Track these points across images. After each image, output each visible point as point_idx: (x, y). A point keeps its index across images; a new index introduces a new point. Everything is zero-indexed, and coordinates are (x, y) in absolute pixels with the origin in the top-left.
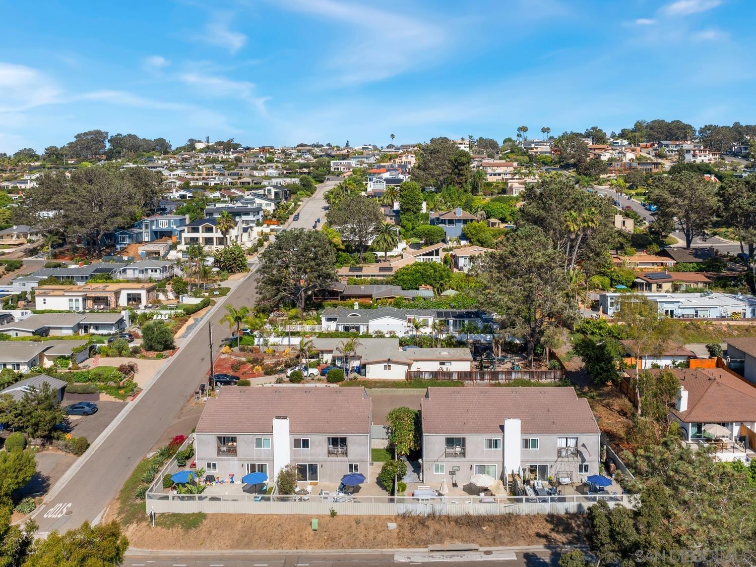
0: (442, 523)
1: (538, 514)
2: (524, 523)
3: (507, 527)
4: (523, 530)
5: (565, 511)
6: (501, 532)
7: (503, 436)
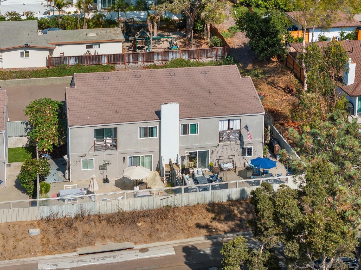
0: (92, 223)
3: (164, 221)
4: (181, 222)
5: (227, 198)
6: (158, 227)
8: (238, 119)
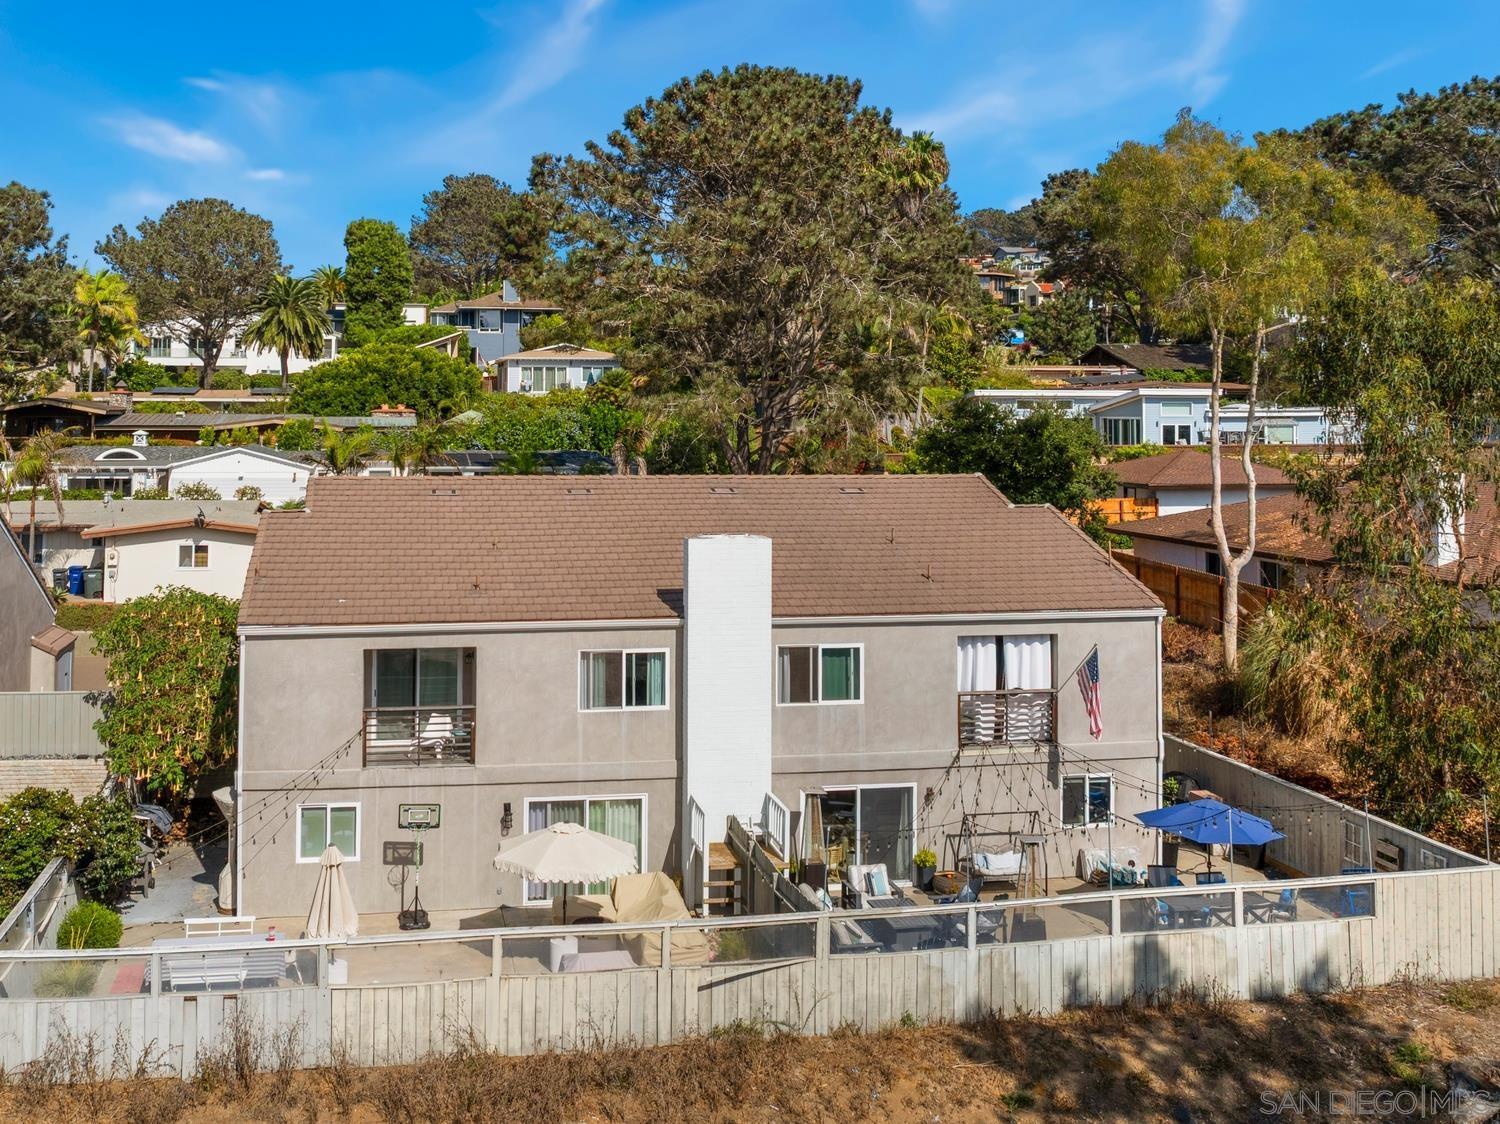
1: (906, 1020)
2: (829, 1082)
5: (1061, 992)
7: (681, 633)
8: (1041, 638)
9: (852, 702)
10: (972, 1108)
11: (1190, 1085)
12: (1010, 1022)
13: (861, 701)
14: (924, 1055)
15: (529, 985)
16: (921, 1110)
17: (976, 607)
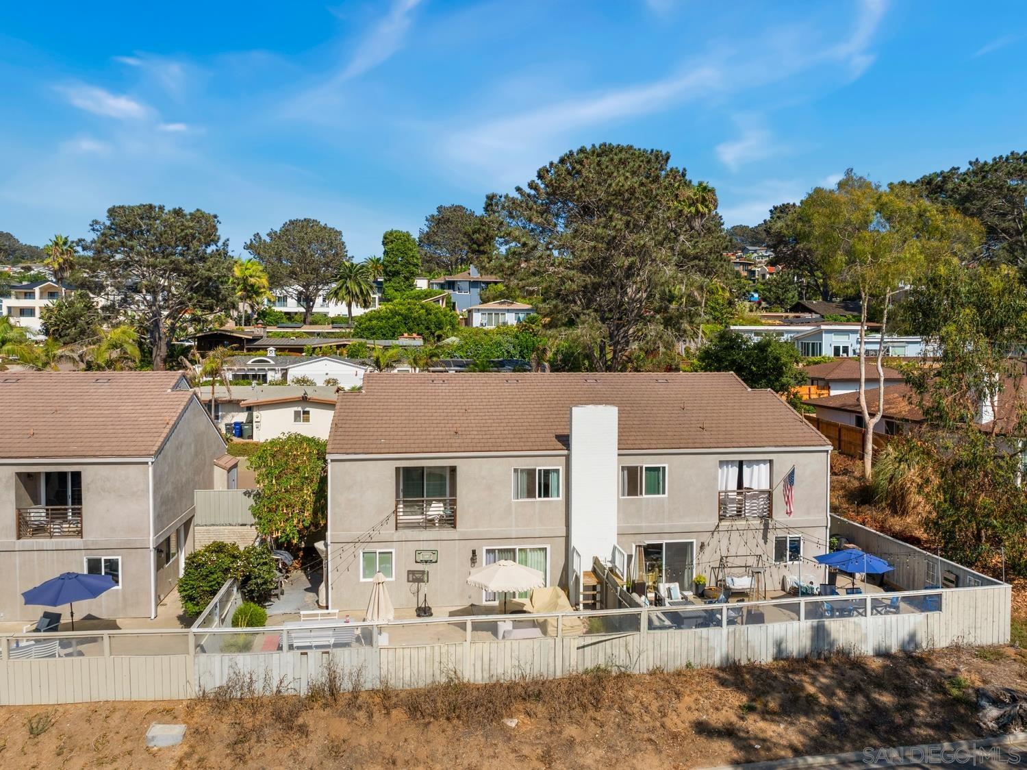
1: (689, 665)
2: (647, 698)
4: (647, 718)
5: (772, 651)
7: (568, 458)
8: (764, 461)
9: (661, 496)
10: (724, 712)
11: (840, 700)
12: (744, 667)
13: (666, 495)
14: (698, 684)
15: (486, 646)
16: (696, 713)
17: (729, 445)
